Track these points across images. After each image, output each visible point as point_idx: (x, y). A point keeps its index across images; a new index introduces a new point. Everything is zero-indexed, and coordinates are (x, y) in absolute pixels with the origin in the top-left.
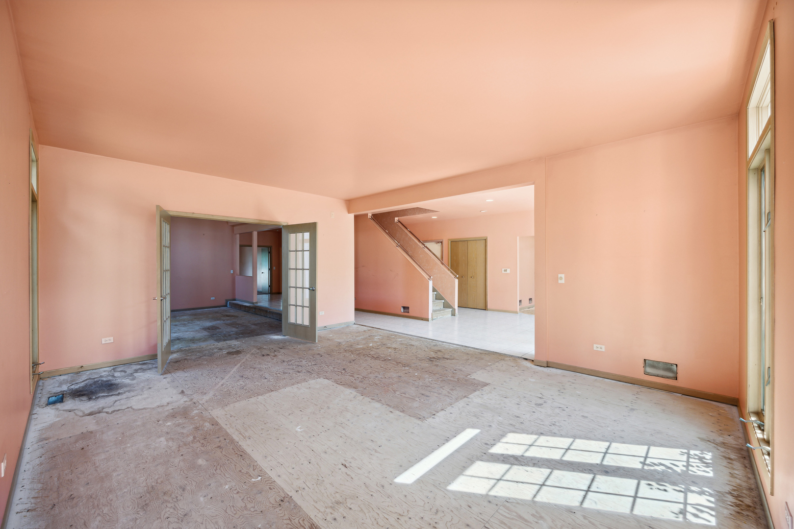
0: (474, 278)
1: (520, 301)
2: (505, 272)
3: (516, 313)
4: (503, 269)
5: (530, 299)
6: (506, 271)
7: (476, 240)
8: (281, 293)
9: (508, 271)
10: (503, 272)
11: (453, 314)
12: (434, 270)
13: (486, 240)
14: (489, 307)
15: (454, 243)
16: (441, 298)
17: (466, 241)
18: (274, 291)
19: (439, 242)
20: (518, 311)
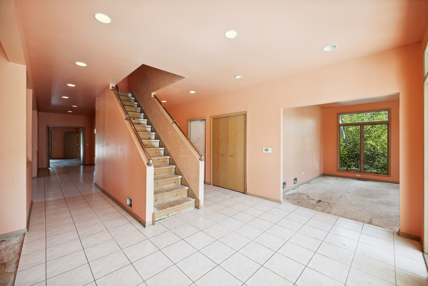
0: (233, 157)
1: (284, 184)
2: (266, 152)
3: (279, 202)
4: (264, 149)
5: (295, 179)
6: (267, 150)
7: (235, 115)
8: (94, 165)
9: (270, 151)
10: (264, 151)
11: (197, 207)
12: (180, 149)
13: (245, 115)
14: (248, 191)
15: (216, 120)
16: (186, 185)
17: (227, 117)
18: (87, 163)
19: (202, 120)
20: (282, 199)
